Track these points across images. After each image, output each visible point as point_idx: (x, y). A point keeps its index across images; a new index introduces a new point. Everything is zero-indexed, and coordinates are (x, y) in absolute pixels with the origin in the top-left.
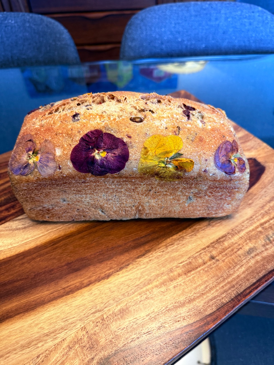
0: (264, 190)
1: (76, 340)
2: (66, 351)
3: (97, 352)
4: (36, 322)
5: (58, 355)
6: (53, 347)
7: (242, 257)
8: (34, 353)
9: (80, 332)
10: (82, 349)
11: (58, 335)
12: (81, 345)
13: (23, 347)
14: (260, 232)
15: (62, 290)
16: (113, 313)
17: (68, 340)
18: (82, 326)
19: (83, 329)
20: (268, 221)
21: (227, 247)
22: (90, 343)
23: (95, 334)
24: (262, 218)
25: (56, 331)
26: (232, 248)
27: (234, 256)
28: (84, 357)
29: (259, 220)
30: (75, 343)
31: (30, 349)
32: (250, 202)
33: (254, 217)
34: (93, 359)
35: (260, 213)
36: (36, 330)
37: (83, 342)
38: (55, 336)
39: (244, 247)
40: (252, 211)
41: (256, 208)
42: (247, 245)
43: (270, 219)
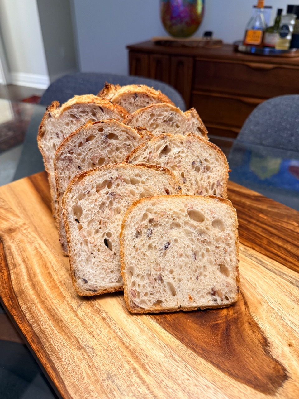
0: (210, 385)
1: (17, 222)
3: (6, 233)
5: (10, 216)
6: (16, 213)
7: (81, 337)
8: (15, 206)
9: (22, 223)
10: (11, 226)
12: (13, 225)
13: (19, 202)
14: (122, 367)
20: (144, 382)
21: (94, 321)
22: (14, 229)
23: (19, 230)
24: (148, 372)
26: (94, 326)
27: (82, 329)
28: (5, 228)
29: (143, 367)
31: (17, 204)
32: (176, 357)
33: (147, 361)
35: (158, 371)
36: (28, 204)
37: (16, 225)
38: (23, 213)
39: (95, 341)
40: (158, 358)
41: (166, 365)
42: (98, 346)
43: (147, 385)
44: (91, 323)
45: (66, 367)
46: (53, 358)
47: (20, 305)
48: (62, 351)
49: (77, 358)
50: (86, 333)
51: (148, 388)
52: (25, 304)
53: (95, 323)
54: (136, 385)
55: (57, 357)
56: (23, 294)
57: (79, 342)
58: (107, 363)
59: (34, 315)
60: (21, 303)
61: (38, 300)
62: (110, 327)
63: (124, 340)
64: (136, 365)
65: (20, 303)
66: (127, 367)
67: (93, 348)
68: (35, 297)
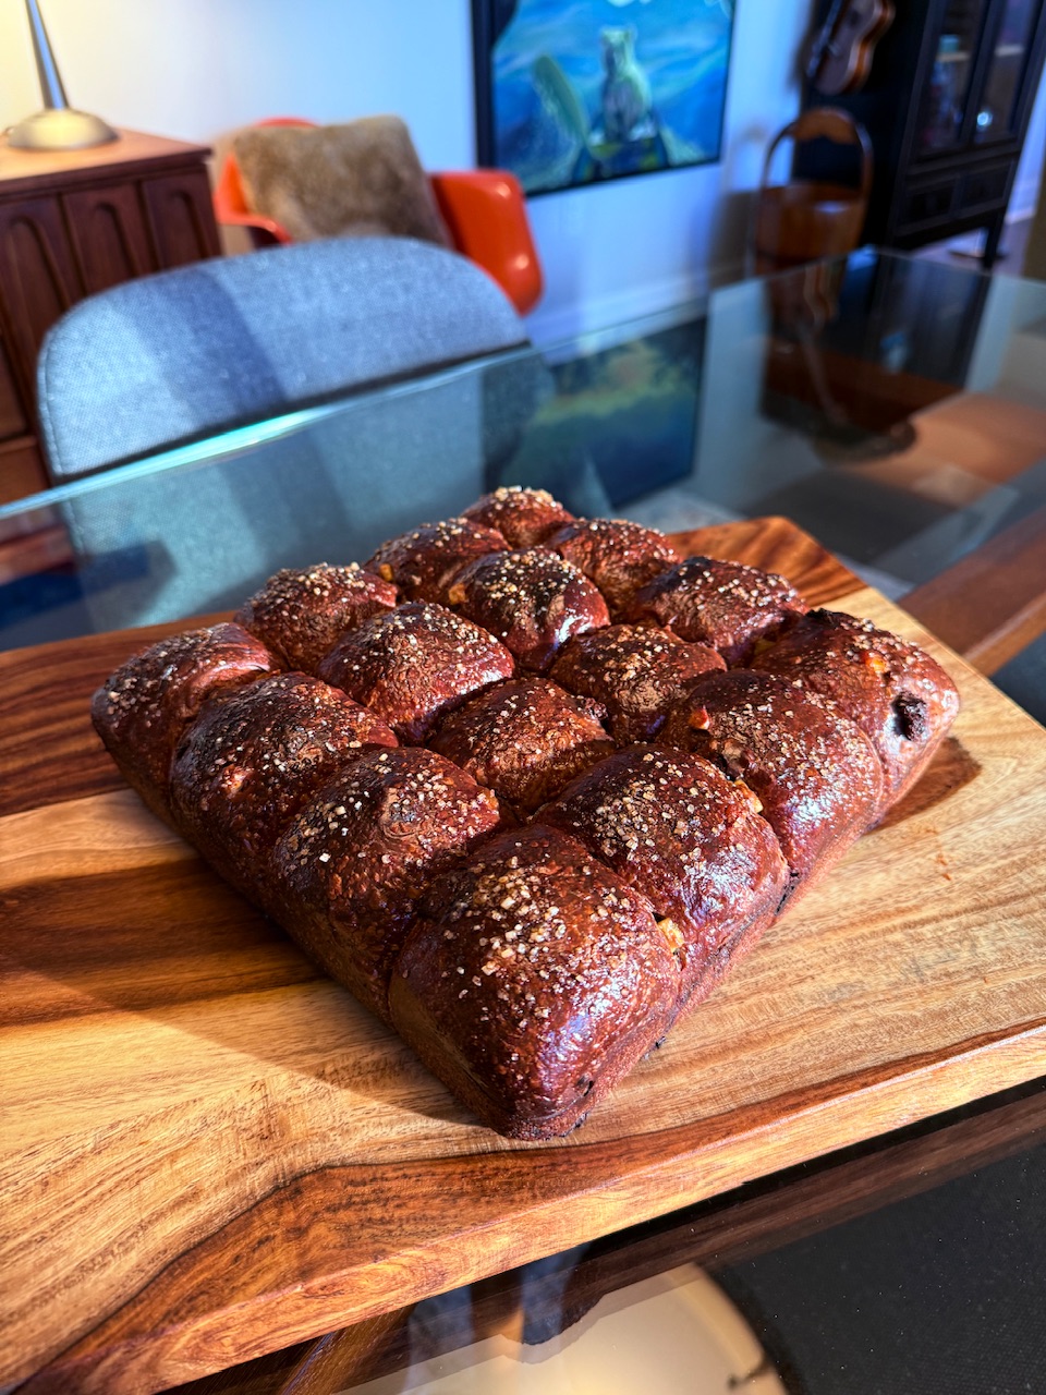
0: (954, 832)
1: (227, 1109)
2: (192, 1128)
3: (273, 1152)
4: (137, 1042)
5: (166, 1134)
6: (161, 1111)
7: (807, 1002)
8: (106, 1112)
9: (245, 1092)
10: (238, 1133)
11: (183, 1086)
12: (238, 1124)
13: (82, 1092)
14: (897, 945)
15: (234, 978)
16: (354, 1065)
17: (208, 1104)
18: (259, 1078)
19: (258, 1086)
20: (936, 919)
21: (767, 966)
22: (265, 1125)
23: (285, 1107)
24: (917, 908)
25: (179, 1074)
26: (782, 969)
27: (783, 994)
28: (235, 1156)
29: (902, 912)
30: (222, 1115)
31: (99, 1100)
32: (891, 856)
33: (890, 901)
34: (258, 1164)
35: (916, 892)
36: (130, 1059)
37: (246, 1117)
38: (175, 1085)
39: (824, 977)
40: (887, 883)
41: (904, 877)
42: (837, 974)
43: (943, 916)
44: (772, 973)
45: (879, 1045)
46: (851, 1067)
47: (661, 1128)
48: (836, 1045)
49: (860, 1018)
50: (798, 988)
51: (949, 916)
52: (660, 1114)
53: (772, 966)
54: (940, 934)
55: (852, 1058)
56: (619, 1117)
57: (819, 1009)
58: (883, 967)
59: (711, 1095)
60: (650, 1126)
61: (657, 1080)
62: (791, 941)
63: (833, 921)
64: (898, 921)
65: (654, 1130)
66: (898, 936)
67: (843, 985)
68: (642, 1088)
